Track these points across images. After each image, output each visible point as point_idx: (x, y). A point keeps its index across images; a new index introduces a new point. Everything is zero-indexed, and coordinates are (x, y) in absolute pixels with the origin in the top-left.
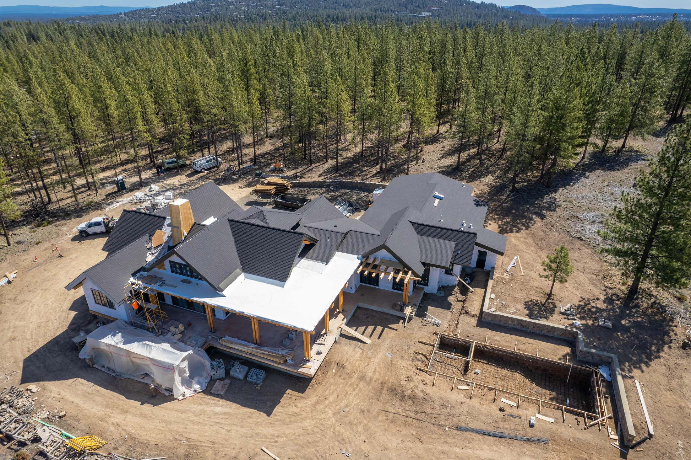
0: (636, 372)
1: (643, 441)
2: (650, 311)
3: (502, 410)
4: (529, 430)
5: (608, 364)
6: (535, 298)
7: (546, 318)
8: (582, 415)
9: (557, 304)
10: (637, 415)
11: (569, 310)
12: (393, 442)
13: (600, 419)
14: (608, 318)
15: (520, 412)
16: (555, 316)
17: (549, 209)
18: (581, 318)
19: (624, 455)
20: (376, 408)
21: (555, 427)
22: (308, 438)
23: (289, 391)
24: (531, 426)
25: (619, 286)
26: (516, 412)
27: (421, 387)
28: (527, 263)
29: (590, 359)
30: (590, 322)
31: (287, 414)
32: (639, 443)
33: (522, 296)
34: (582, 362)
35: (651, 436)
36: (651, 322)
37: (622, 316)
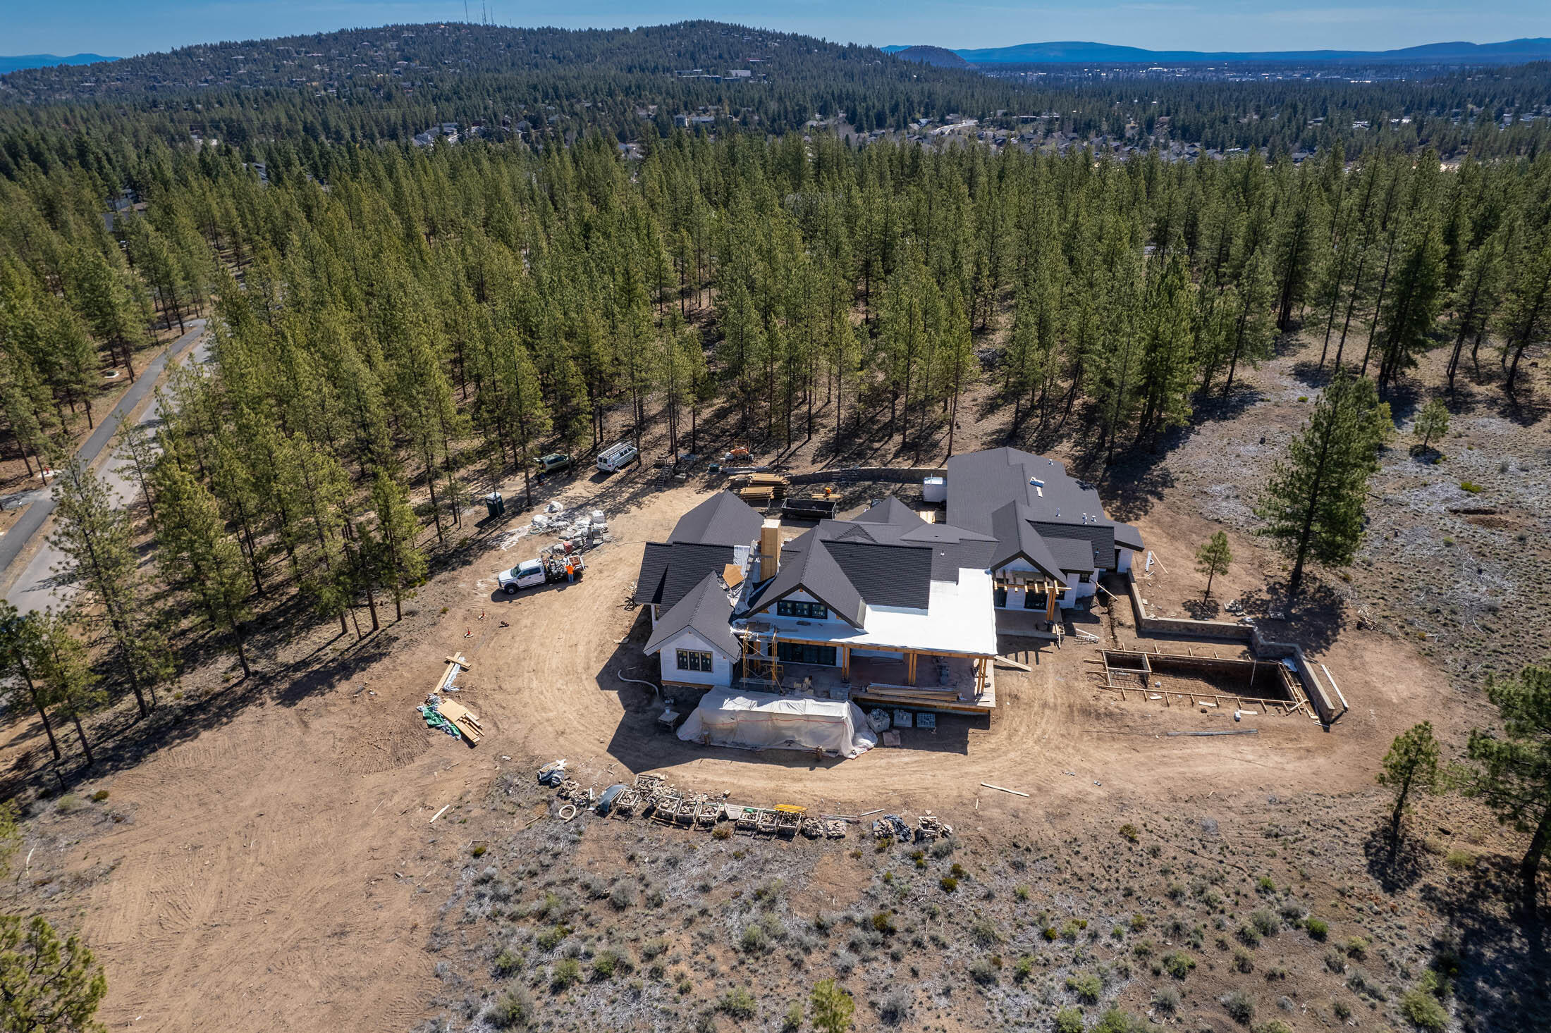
0: (1318, 657)
1: (1341, 715)
2: (1318, 595)
3: (1203, 711)
4: (1237, 724)
5: (1292, 655)
6: (1192, 598)
7: (1213, 617)
8: (1281, 705)
9: (1219, 601)
10: (1332, 694)
11: (1234, 605)
12: (1111, 757)
13: (1298, 705)
14: (1276, 610)
15: (1222, 711)
16: (1221, 614)
17: (1164, 484)
18: (1249, 613)
19: (1327, 730)
20: (1076, 730)
21: (1259, 718)
22: (1022, 768)
23: (971, 730)
24: (1237, 720)
25: (1280, 573)
26: (1217, 711)
27: (1113, 703)
28: (1166, 559)
29: (1272, 654)
30: (1260, 616)
31: (984, 751)
32: (1337, 718)
33: (1175, 597)
34: (1264, 659)
35: (1346, 709)
36: (1321, 608)
37: (1291, 605)
